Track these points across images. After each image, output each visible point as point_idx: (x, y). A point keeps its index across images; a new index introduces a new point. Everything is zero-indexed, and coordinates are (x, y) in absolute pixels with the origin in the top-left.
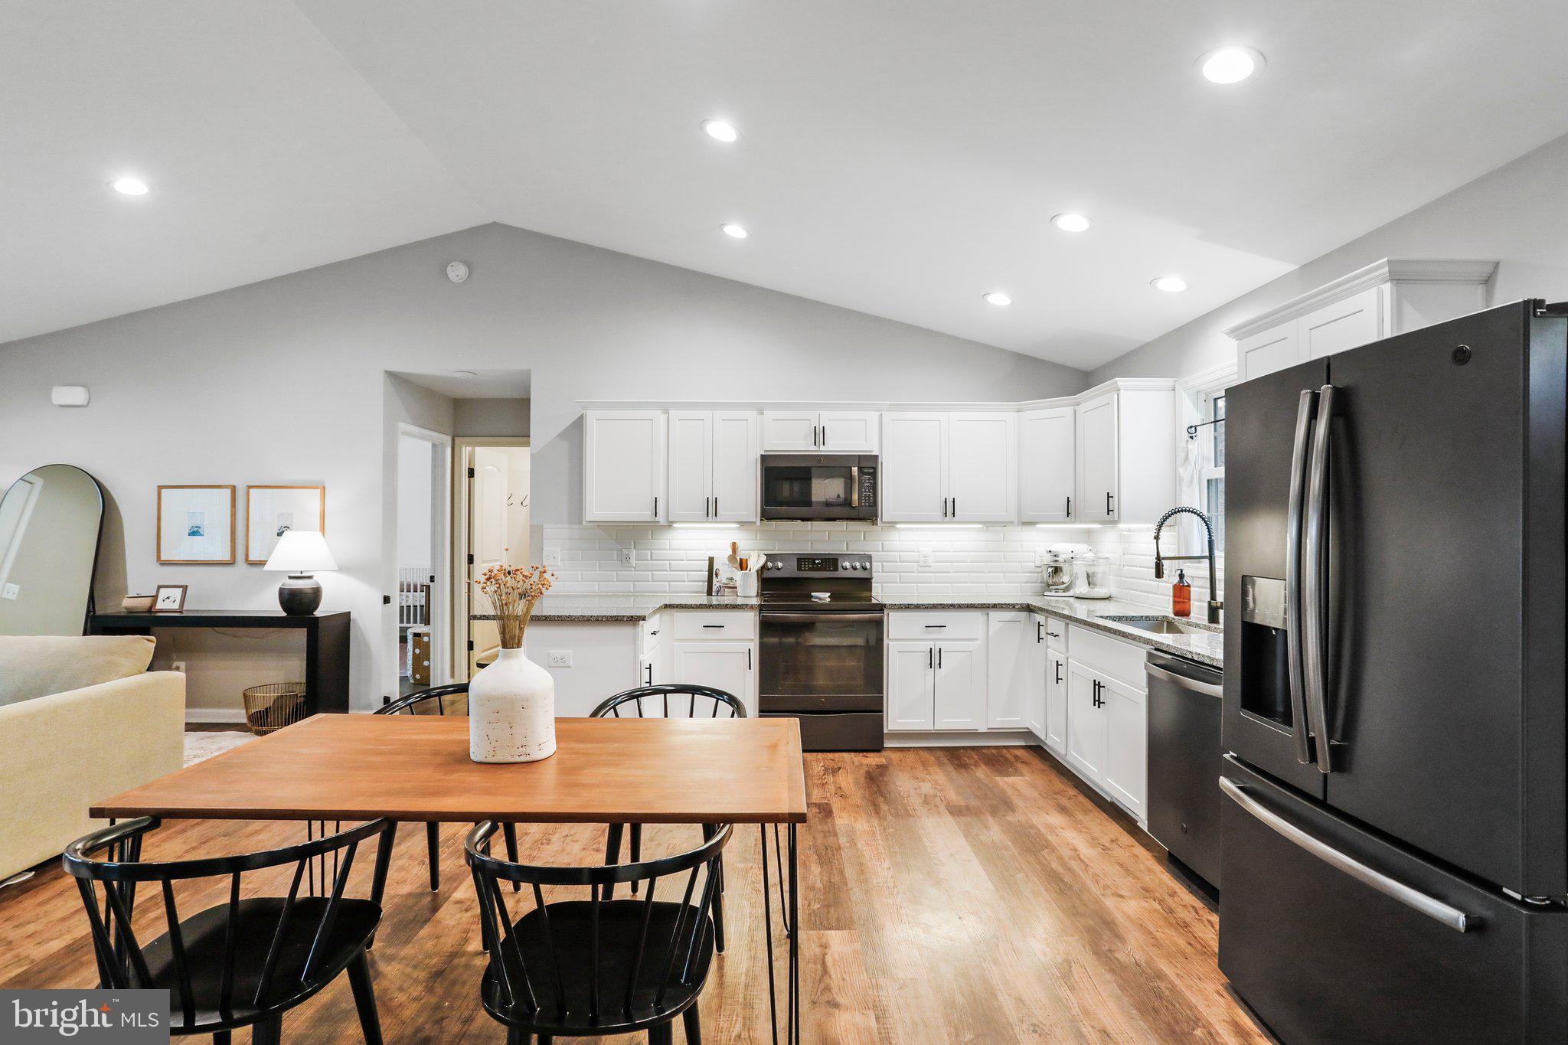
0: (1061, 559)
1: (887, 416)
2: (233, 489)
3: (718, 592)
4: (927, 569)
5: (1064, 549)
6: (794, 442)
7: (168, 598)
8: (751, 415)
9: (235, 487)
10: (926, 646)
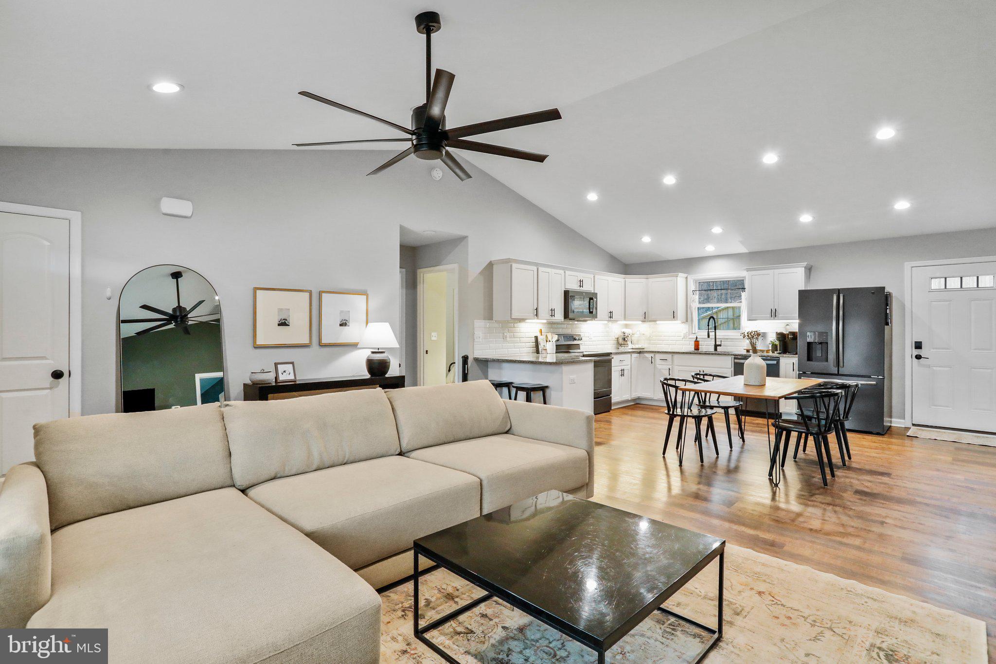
0: (626, 335)
1: (596, 276)
2: (310, 292)
3: (541, 352)
4: (592, 340)
5: (628, 331)
6: (573, 286)
7: (285, 372)
8: (562, 272)
9: (311, 291)
10: (620, 368)
